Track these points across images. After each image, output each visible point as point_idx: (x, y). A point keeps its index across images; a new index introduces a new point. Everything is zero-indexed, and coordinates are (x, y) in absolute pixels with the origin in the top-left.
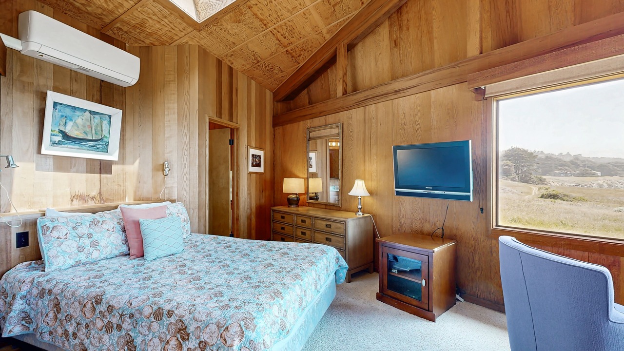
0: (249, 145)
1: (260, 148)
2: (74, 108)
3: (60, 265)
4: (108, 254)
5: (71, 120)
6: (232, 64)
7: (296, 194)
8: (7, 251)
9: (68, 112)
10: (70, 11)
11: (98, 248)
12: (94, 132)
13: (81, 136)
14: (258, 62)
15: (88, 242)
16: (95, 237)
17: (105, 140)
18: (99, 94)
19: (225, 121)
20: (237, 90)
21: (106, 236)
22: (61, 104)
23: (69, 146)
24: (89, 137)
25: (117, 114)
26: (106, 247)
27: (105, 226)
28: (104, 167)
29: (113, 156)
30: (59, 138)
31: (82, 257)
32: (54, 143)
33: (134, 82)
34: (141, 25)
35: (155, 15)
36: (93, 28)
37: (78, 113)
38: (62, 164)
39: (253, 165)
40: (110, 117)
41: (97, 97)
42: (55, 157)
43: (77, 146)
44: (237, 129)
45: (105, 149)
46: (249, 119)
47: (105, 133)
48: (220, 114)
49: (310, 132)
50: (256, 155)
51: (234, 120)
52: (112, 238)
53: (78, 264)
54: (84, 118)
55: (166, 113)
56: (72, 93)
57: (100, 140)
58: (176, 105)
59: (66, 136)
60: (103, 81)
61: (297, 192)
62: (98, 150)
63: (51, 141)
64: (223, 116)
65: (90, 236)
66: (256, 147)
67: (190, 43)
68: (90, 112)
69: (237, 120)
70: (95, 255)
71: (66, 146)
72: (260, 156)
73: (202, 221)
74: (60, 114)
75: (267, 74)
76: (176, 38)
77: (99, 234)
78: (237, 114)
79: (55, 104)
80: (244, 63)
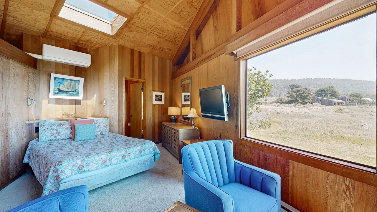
0: (154, 90)
1: (162, 91)
2: (63, 79)
3: (44, 139)
4: (64, 137)
5: (62, 84)
6: (140, 50)
7: (174, 116)
8: (32, 133)
9: (61, 81)
10: (61, 40)
11: (60, 135)
12: (72, 88)
13: (66, 90)
14: (153, 47)
15: (55, 132)
16: (59, 130)
17: (77, 91)
18: (75, 72)
19: (136, 79)
20: (144, 63)
21: (64, 130)
22: (57, 78)
23: (61, 94)
24: (70, 90)
25: (82, 80)
26: (63, 135)
27: (64, 126)
28: (77, 102)
29: (80, 97)
30: (57, 91)
31: (53, 138)
32: (55, 93)
33: (89, 65)
34: (89, 41)
35: (93, 36)
36: (72, 45)
37: (65, 81)
38: (58, 101)
39: (156, 100)
40: (79, 81)
41: (74, 73)
42: (56, 99)
43: (65, 94)
44: (145, 82)
45: (77, 95)
46: (153, 76)
47: (77, 88)
48: (132, 75)
49: (182, 82)
50: (158, 95)
51: (142, 78)
52: (66, 131)
53: (51, 140)
54: (67, 83)
55: (104, 77)
56: (63, 73)
57: (75, 91)
58: (108, 74)
59: (60, 90)
60: (76, 66)
61: (175, 115)
62: (74, 95)
63: (54, 92)
64: (135, 77)
65: (56, 130)
66: (158, 91)
67: (114, 44)
68: (70, 80)
69: (144, 78)
70: (58, 137)
71: (60, 94)
72: (161, 96)
73: (121, 128)
74: (57, 82)
75: (162, 52)
76: (107, 43)
77: (60, 129)
78: (144, 75)
79: (55, 78)
80: (146, 49)
